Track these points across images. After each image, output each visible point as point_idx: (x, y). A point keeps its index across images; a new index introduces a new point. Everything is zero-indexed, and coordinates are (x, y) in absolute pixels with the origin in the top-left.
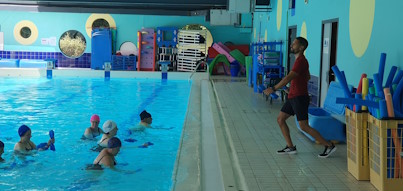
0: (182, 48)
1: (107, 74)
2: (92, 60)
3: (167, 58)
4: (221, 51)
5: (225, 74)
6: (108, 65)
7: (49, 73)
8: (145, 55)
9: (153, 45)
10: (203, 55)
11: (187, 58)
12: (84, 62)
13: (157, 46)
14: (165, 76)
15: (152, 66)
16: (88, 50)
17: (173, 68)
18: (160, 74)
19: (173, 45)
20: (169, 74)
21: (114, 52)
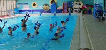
0: (74, 7)
1: (55, 15)
2: (51, 11)
3: (70, 10)
4: (85, 7)
5: (86, 13)
6: (55, 12)
7: (40, 15)
8: (65, 9)
9: (67, 6)
10: (80, 8)
11: (76, 9)
12: (49, 12)
13: (68, 6)
15: (66, 12)
16: (50, 8)
17: (72, 12)
18: (69, 14)
19: (72, 6)
20: (71, 14)
21: (56, 9)
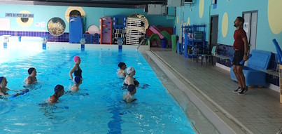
0: (129, 29)
1: (83, 47)
2: (70, 38)
3: (119, 36)
4: (155, 31)
5: (157, 46)
6: (83, 41)
7: (44, 45)
8: (105, 34)
9: (110, 28)
10: (143, 34)
11: (133, 36)
13: (113, 28)
14: (120, 48)
15: (110, 42)
16: (67, 30)
17: (125, 43)
18: (117, 46)
19: (123, 27)
20: (123, 46)
21: (84, 32)
